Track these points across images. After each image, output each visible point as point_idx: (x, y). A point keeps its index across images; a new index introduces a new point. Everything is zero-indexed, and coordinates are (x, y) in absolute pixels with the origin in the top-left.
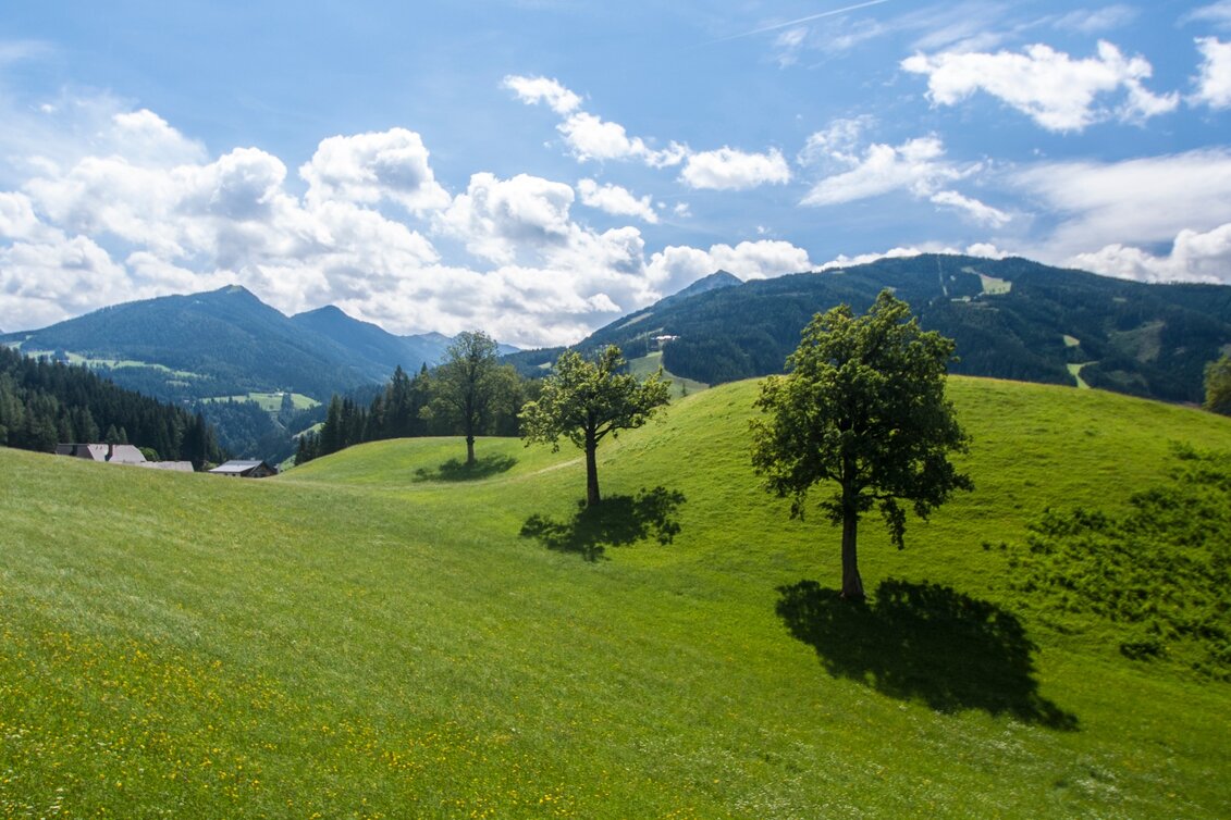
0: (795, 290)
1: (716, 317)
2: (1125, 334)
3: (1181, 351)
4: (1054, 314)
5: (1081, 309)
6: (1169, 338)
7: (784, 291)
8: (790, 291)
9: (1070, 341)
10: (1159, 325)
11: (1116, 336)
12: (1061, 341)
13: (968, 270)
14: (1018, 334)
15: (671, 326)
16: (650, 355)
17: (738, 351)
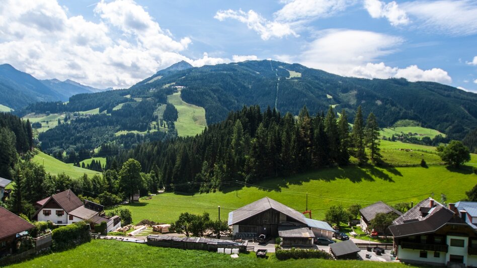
0: (226, 70)
1: (197, 79)
2: (344, 95)
3: (363, 102)
4: (321, 86)
5: (328, 85)
6: (359, 97)
7: (221, 71)
8: (223, 71)
9: (329, 97)
10: (355, 92)
11: (342, 95)
12: (326, 96)
13: (281, 67)
14: (312, 93)
15: (179, 82)
16: (175, 94)
17: (212, 94)
